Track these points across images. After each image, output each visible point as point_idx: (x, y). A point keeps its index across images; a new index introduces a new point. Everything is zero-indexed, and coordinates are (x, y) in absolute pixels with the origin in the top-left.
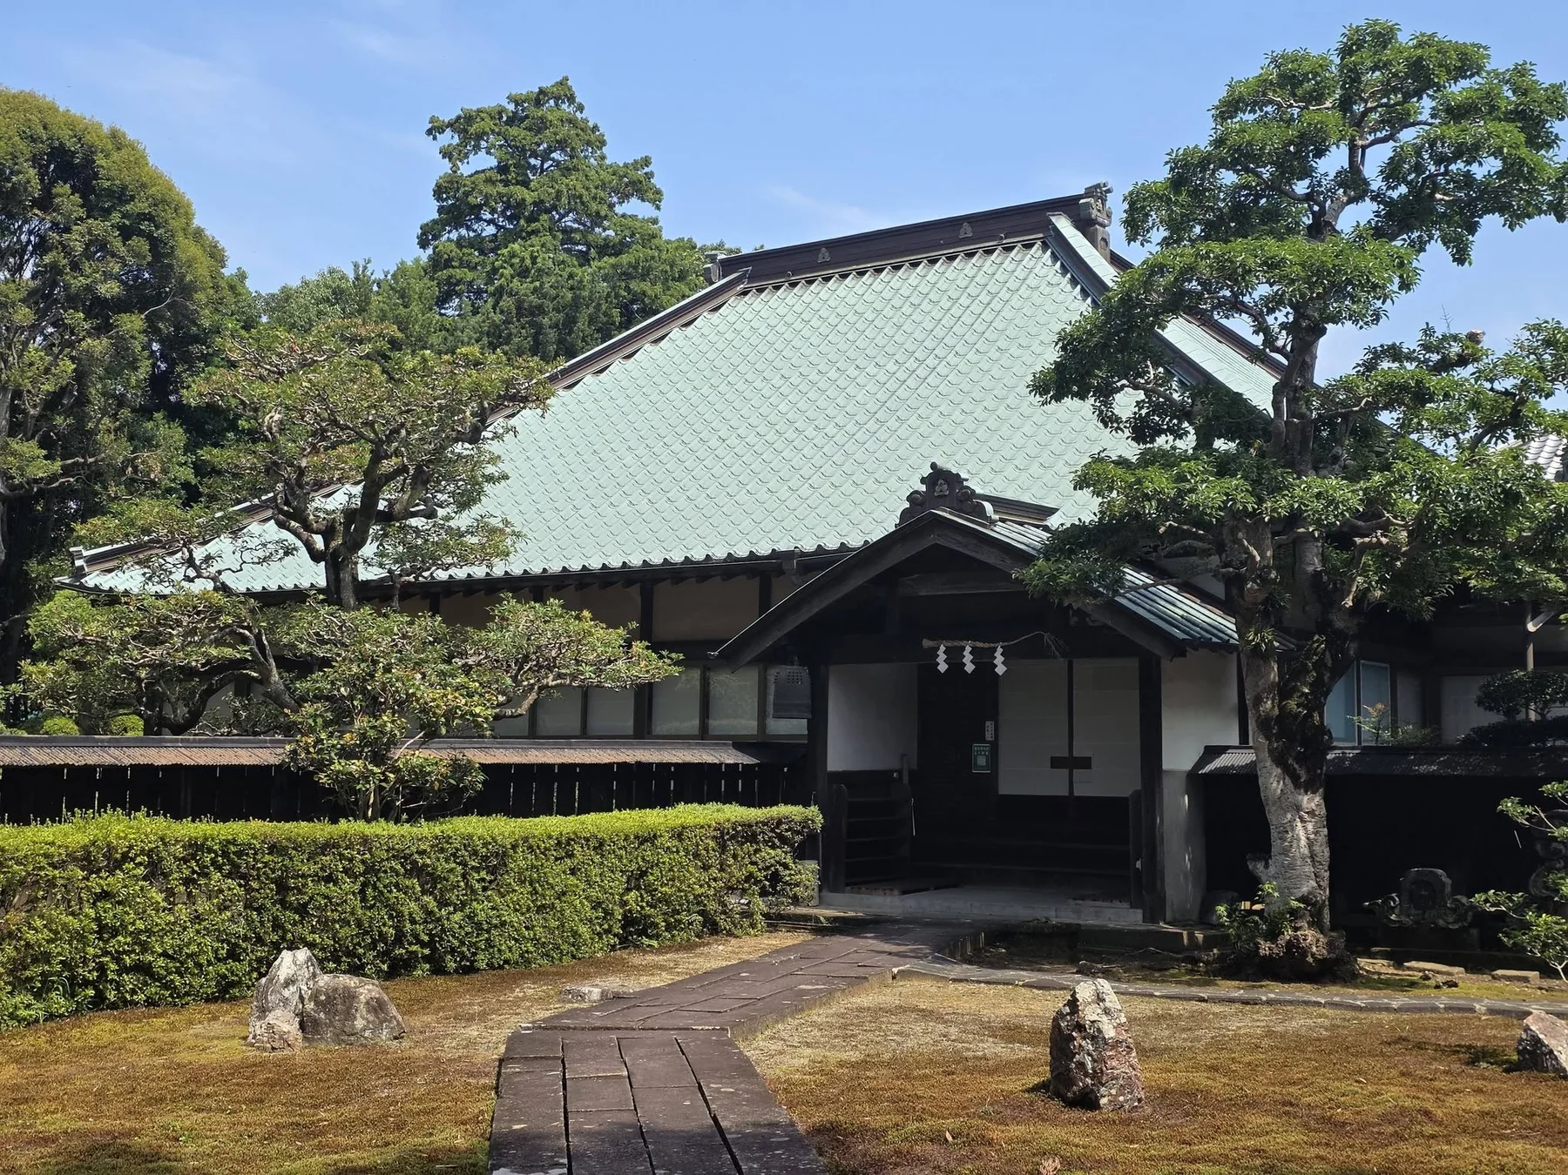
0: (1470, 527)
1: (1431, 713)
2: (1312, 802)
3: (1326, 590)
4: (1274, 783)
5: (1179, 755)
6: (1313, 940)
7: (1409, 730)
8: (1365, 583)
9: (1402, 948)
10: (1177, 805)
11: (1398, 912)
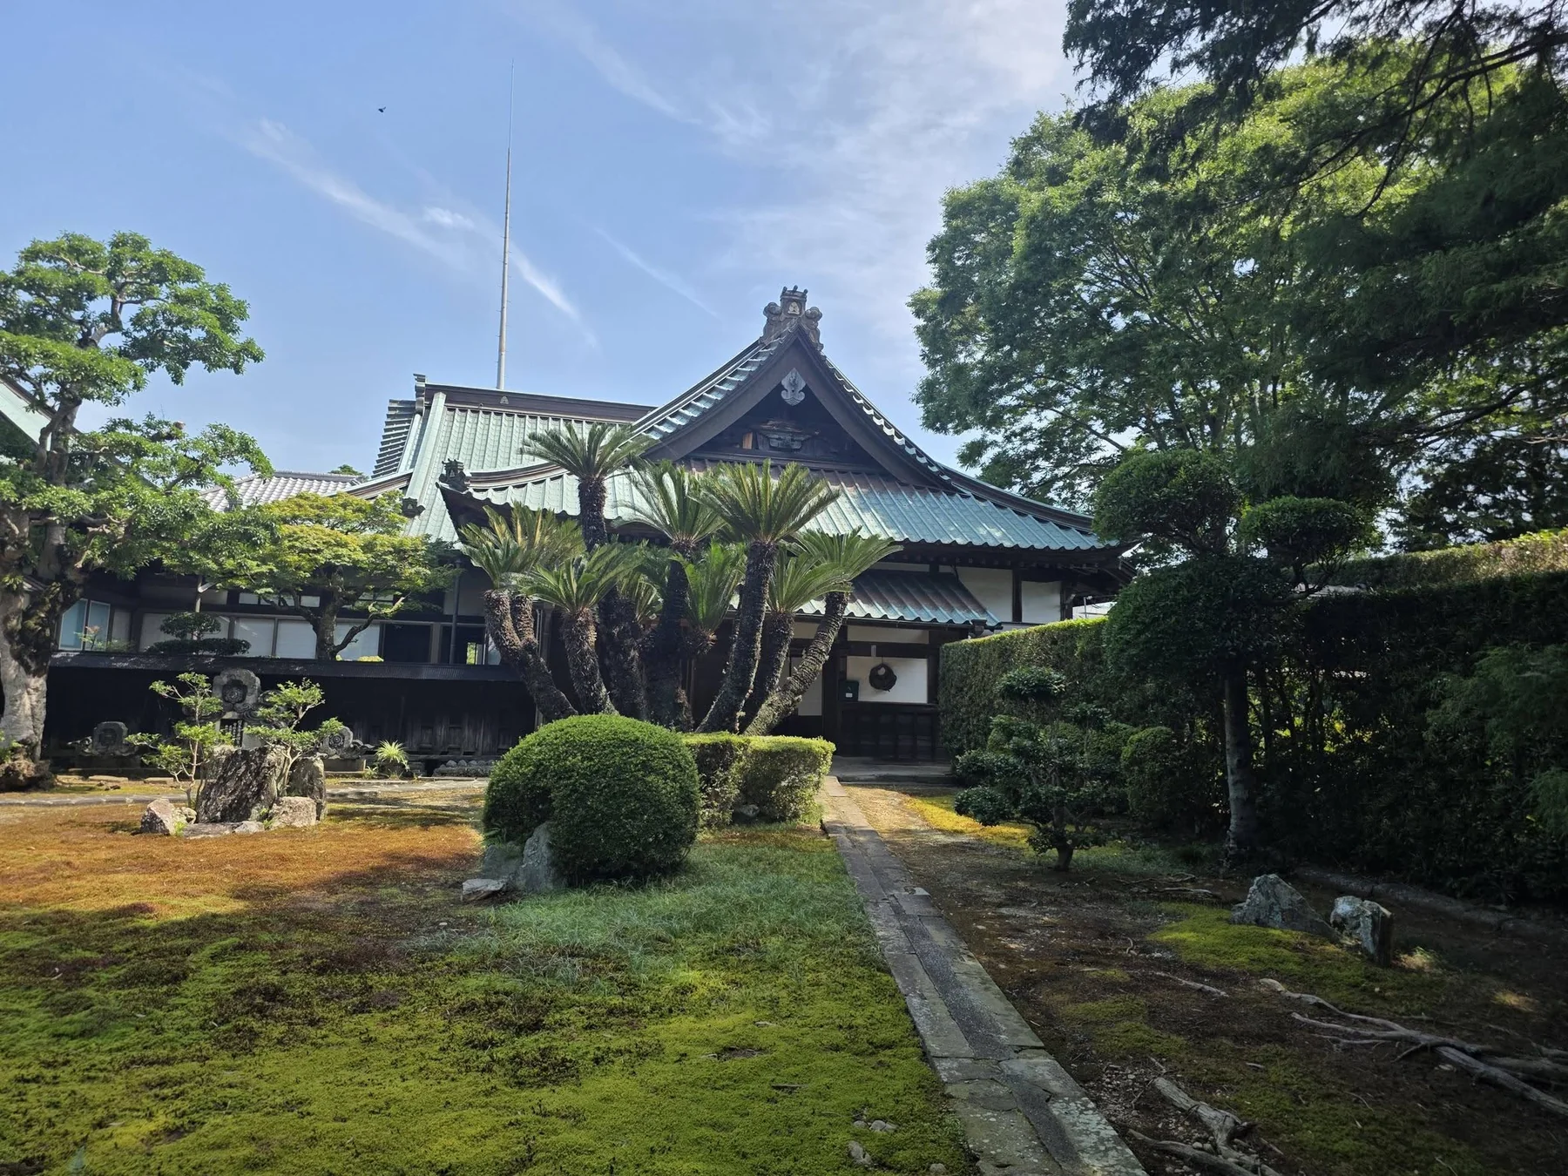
0: (161, 530)
1: (135, 633)
2: (39, 682)
3: (64, 557)
4: (11, 671)
6: (25, 766)
7: (119, 642)
8: (92, 554)
9: (89, 767)
11: (90, 746)
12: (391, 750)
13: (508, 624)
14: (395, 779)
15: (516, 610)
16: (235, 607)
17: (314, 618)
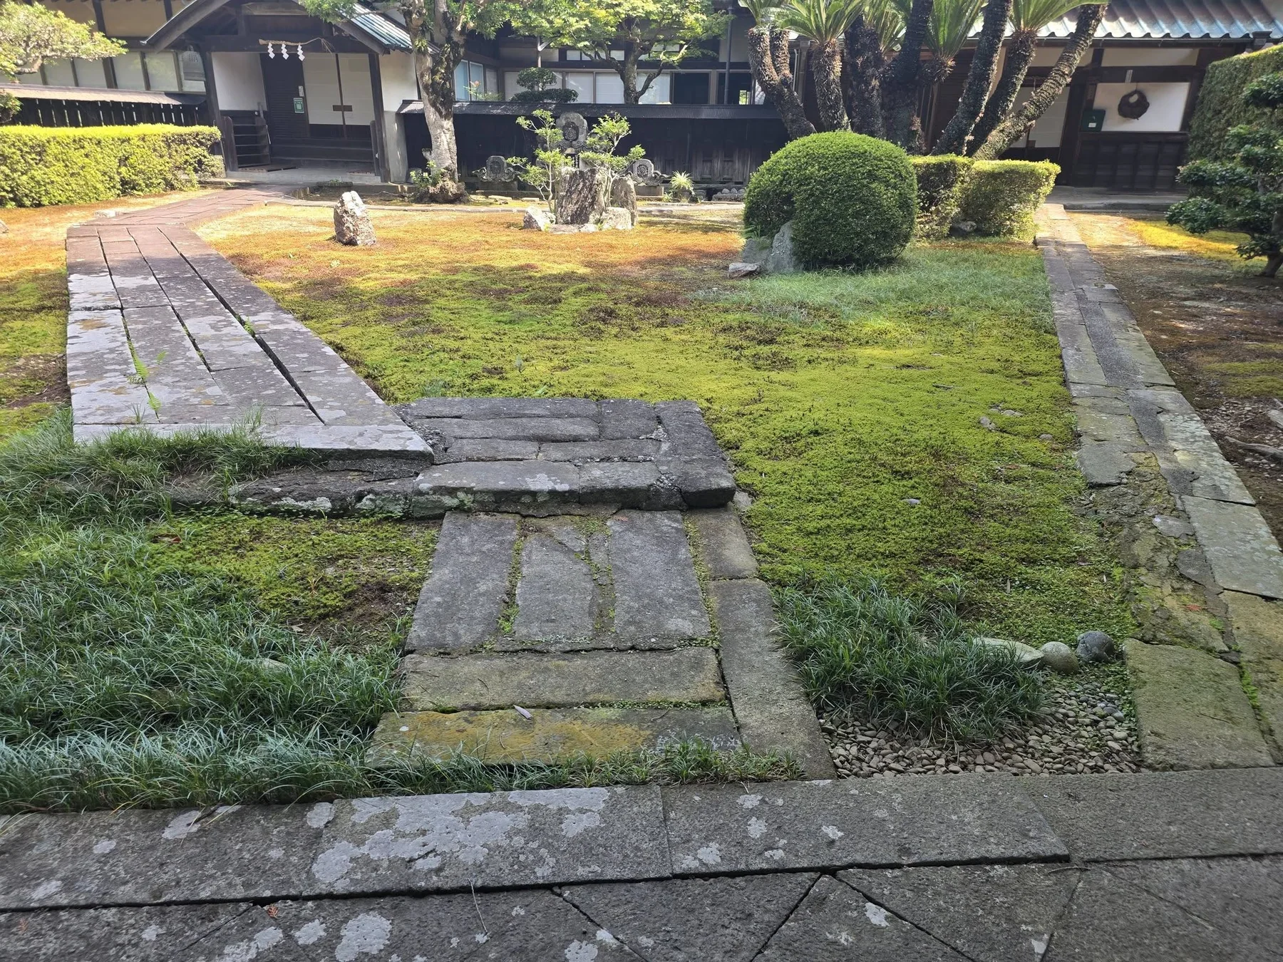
1: (501, 87)
2: (448, 124)
3: (449, 22)
4: (431, 116)
5: (391, 103)
6: (452, 187)
7: (492, 95)
8: (466, 19)
9: (489, 189)
10: (392, 129)
11: (486, 175)
12: (681, 179)
13: (768, 60)
14: (685, 201)
15: (775, 48)
16: (565, 65)
17: (621, 70)
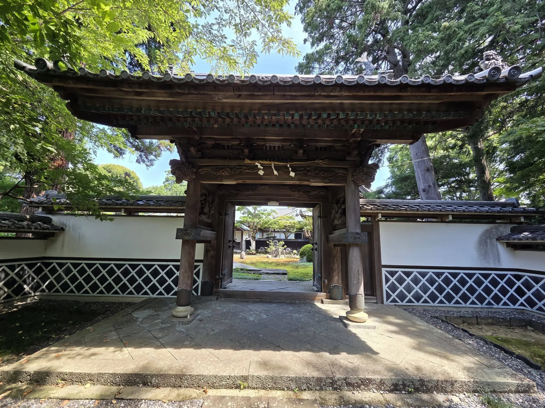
0: (266, 223)
1: (263, 236)
2: (255, 242)
3: (256, 227)
4: (252, 241)
5: (244, 239)
6: (254, 252)
7: (261, 237)
8: (259, 226)
9: (260, 253)
10: (244, 243)
11: (260, 250)
12: (295, 251)
13: (306, 233)
14: (296, 255)
15: (307, 231)
16: (274, 231)
17: (284, 232)
